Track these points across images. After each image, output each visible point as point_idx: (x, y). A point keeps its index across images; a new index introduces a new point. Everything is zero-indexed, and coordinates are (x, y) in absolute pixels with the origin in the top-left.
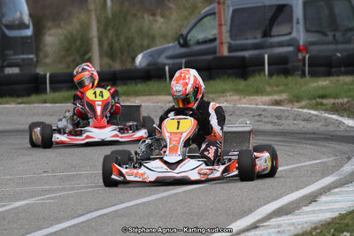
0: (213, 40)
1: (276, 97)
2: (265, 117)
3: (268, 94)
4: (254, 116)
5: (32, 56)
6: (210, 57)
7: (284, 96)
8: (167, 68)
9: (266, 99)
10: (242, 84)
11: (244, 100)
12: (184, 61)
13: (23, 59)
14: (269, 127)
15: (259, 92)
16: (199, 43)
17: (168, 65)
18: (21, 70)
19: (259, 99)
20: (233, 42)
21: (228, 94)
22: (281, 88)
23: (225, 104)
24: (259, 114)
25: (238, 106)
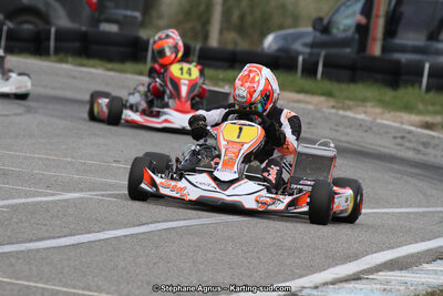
1: (429, 119)
2: (410, 141)
3: (419, 113)
4: (395, 138)
5: (137, 14)
8: (301, 58)
9: (415, 118)
10: (389, 94)
11: (387, 115)
12: (323, 52)
13: (126, 16)
14: (410, 155)
15: (408, 108)
18: (121, 28)
19: (406, 117)
21: (369, 104)
22: (438, 108)
23: (362, 116)
24: (403, 137)
25: (379, 121)
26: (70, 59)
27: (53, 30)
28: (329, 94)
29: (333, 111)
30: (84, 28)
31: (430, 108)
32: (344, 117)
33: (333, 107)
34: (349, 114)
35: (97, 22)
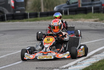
0: (77, 3)
1: (96, 19)
2: (93, 25)
3: (93, 18)
4: (89, 25)
6: (76, 8)
7: (98, 19)
9: (93, 20)
10: (85, 15)
11: (86, 20)
12: (68, 9)
13: (21, 9)
15: (90, 18)
16: (73, 3)
17: (64, 10)
18: (21, 12)
19: (90, 20)
20: (83, 3)
21: (81, 19)
23: (80, 22)
24: (91, 25)
25: (85, 22)
26: (11, 21)
27: (5, 15)
28: (71, 18)
29: (74, 22)
30: (12, 13)
31: (95, 17)
32: (76, 23)
33: (73, 21)
34: (77, 22)
35: (15, 11)
